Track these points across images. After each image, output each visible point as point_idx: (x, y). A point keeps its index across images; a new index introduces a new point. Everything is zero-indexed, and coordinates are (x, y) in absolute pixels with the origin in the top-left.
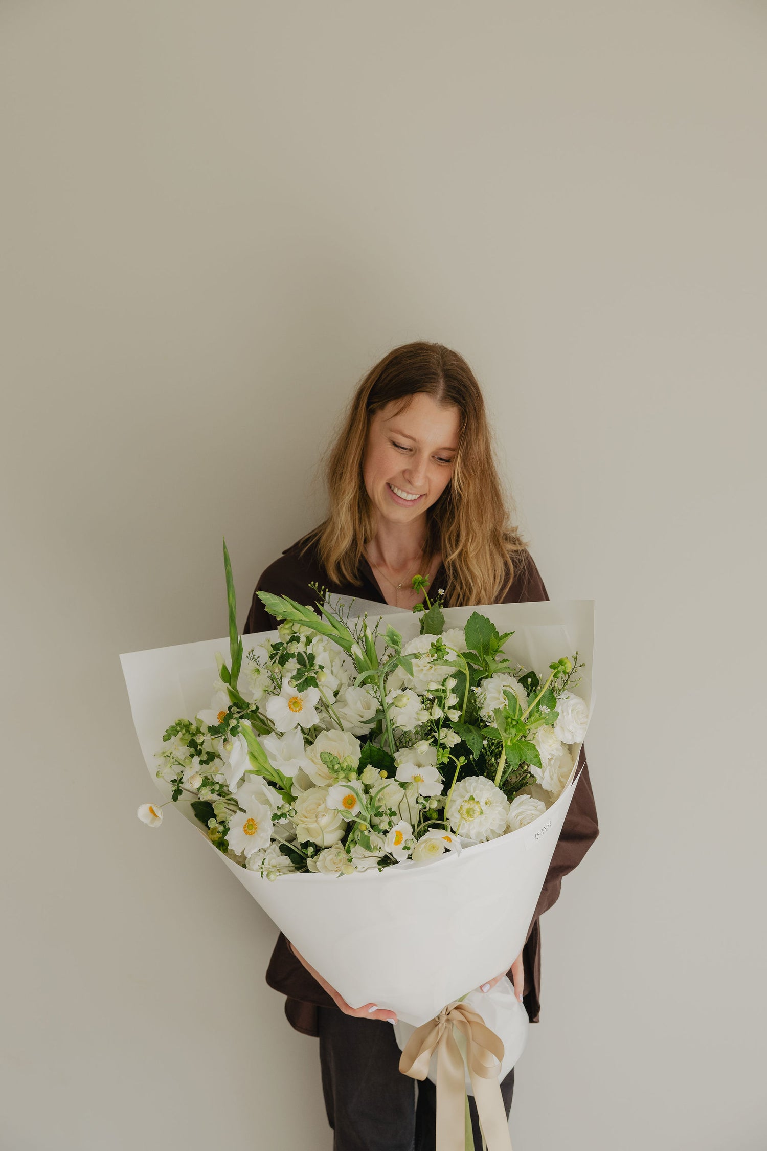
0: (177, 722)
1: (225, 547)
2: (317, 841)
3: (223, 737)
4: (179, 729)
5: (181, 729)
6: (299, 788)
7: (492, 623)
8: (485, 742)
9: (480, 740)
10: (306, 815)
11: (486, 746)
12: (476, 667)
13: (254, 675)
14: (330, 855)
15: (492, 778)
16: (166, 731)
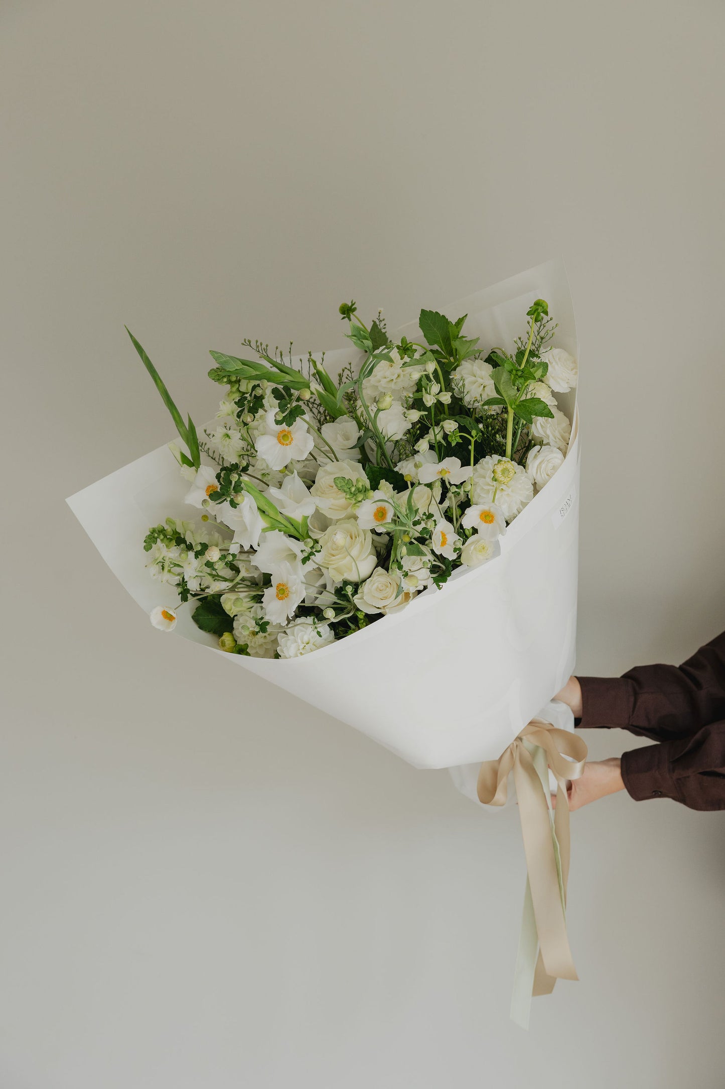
0: (151, 530)
1: (131, 336)
2: (354, 578)
3: (229, 499)
4: (156, 535)
5: (159, 535)
6: (319, 531)
7: (442, 316)
8: (481, 426)
9: (476, 424)
10: (333, 552)
11: (483, 429)
12: (443, 361)
13: (226, 441)
14: (374, 584)
15: (503, 454)
16: (145, 542)
